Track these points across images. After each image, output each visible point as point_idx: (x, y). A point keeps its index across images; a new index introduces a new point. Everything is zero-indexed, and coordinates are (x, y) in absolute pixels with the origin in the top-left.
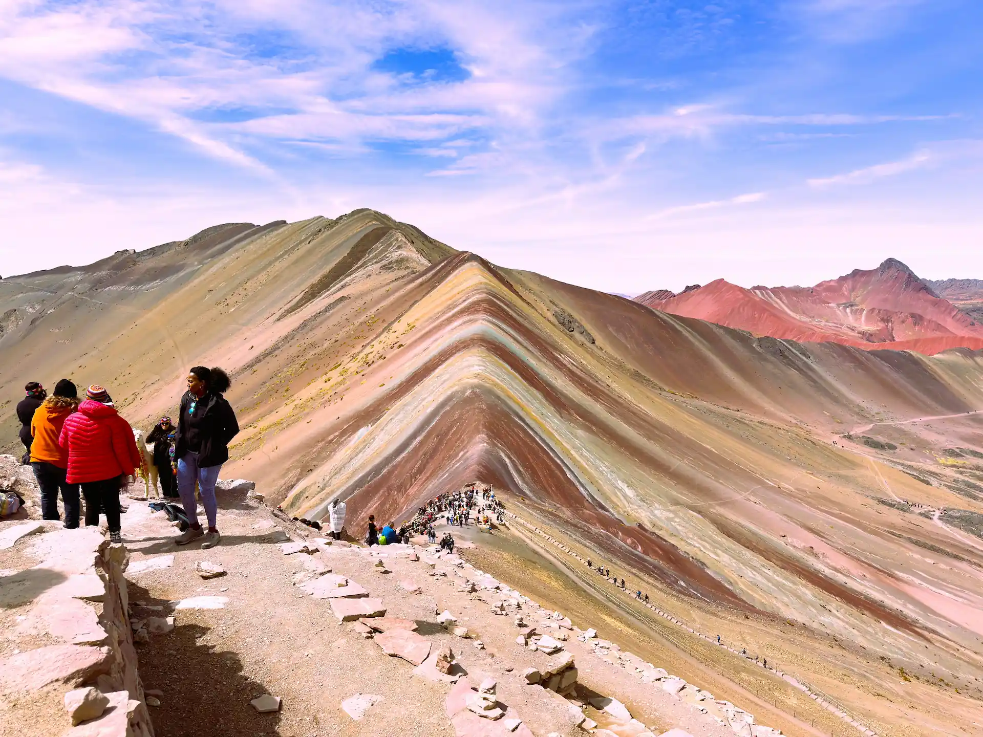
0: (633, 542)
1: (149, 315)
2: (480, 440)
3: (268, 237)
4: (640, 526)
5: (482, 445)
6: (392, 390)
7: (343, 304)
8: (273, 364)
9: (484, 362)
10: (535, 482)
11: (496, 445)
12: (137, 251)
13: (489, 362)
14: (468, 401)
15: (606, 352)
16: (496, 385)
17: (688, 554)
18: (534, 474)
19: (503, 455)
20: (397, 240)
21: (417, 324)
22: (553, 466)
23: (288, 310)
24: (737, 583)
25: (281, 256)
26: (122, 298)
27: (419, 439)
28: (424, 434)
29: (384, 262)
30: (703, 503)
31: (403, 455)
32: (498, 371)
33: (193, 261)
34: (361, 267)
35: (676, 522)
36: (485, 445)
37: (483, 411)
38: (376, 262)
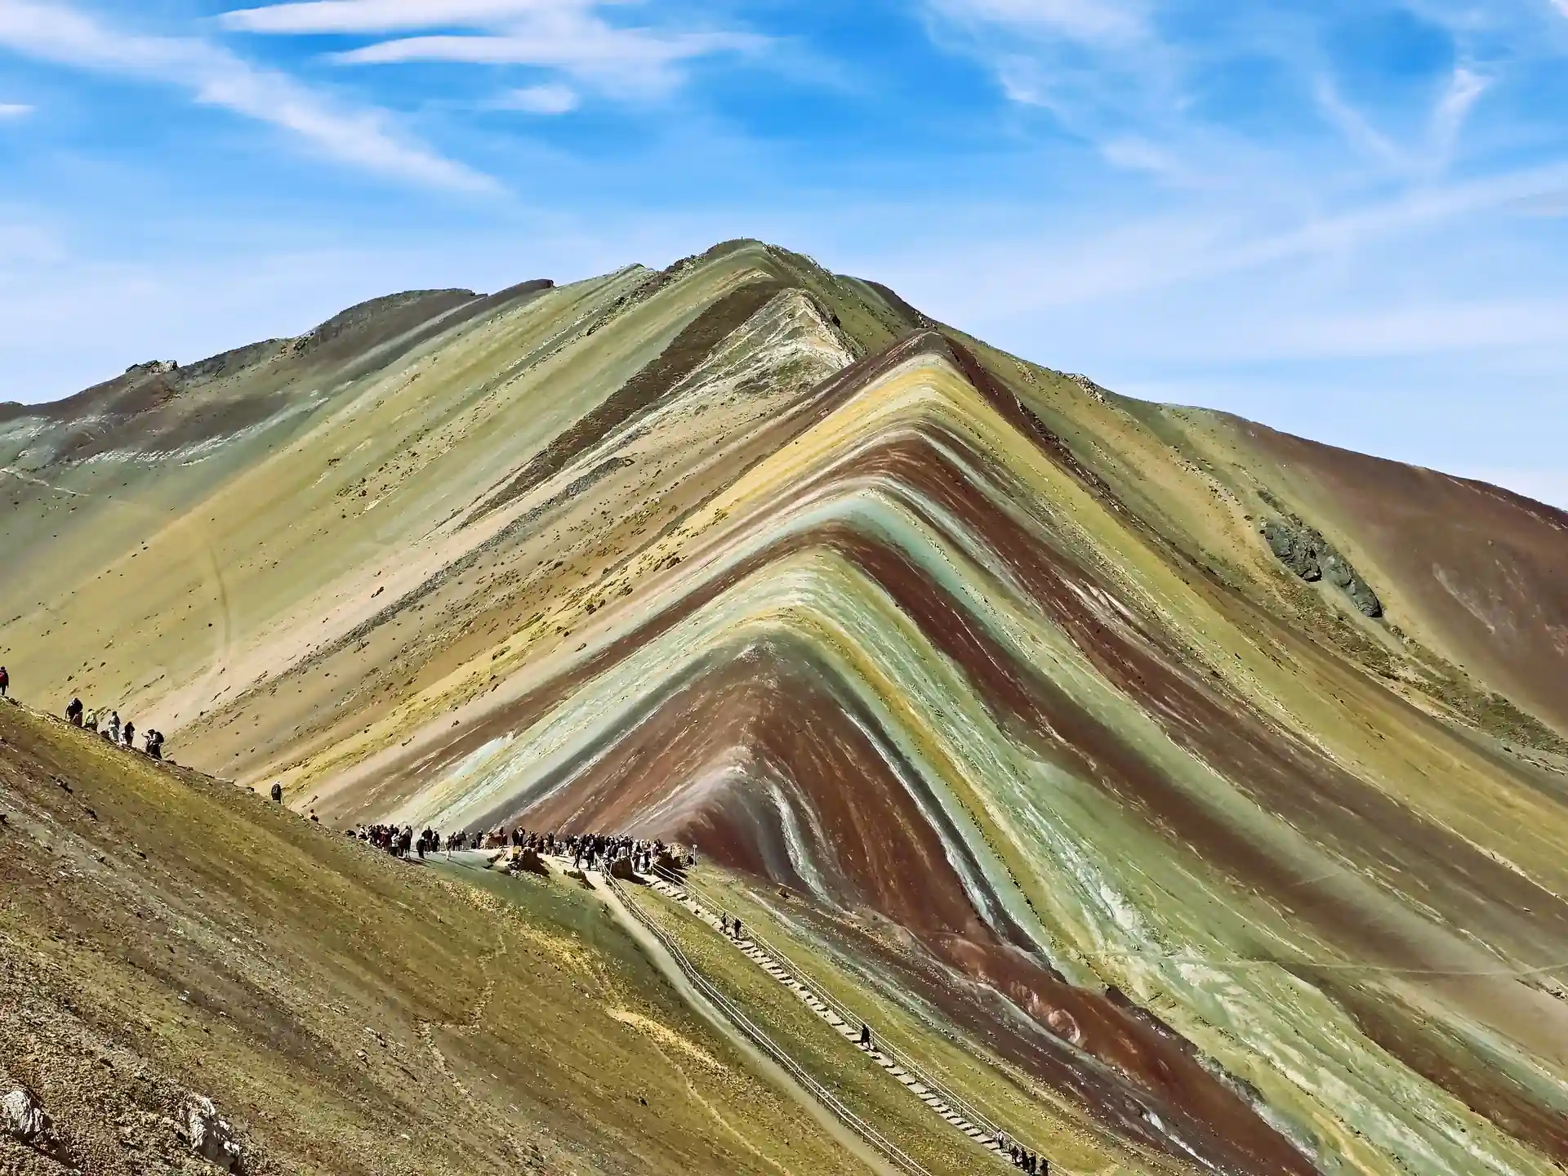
0: (1064, 1021)
1: (183, 522)
2: (732, 759)
3: (497, 323)
4: (1114, 993)
5: (732, 768)
6: (594, 657)
7: (611, 476)
8: (410, 624)
9: (818, 582)
10: (846, 866)
11: (766, 772)
12: (179, 365)
13: (837, 584)
14: (739, 669)
15: (1412, 641)
16: (828, 636)
17: (1219, 1065)
18: (849, 842)
19: (776, 793)
20: (792, 316)
21: (731, 513)
22: (911, 833)
23: (491, 501)
24: (1336, 1146)
25: (517, 368)
26: (123, 481)
27: (597, 758)
28: (610, 748)
29: (749, 373)
30: (1350, 966)
31: (548, 795)
32: (851, 607)
33: (308, 388)
34: (687, 386)
35: (1228, 994)
36: (739, 769)
37: (768, 692)
38: (727, 374)
